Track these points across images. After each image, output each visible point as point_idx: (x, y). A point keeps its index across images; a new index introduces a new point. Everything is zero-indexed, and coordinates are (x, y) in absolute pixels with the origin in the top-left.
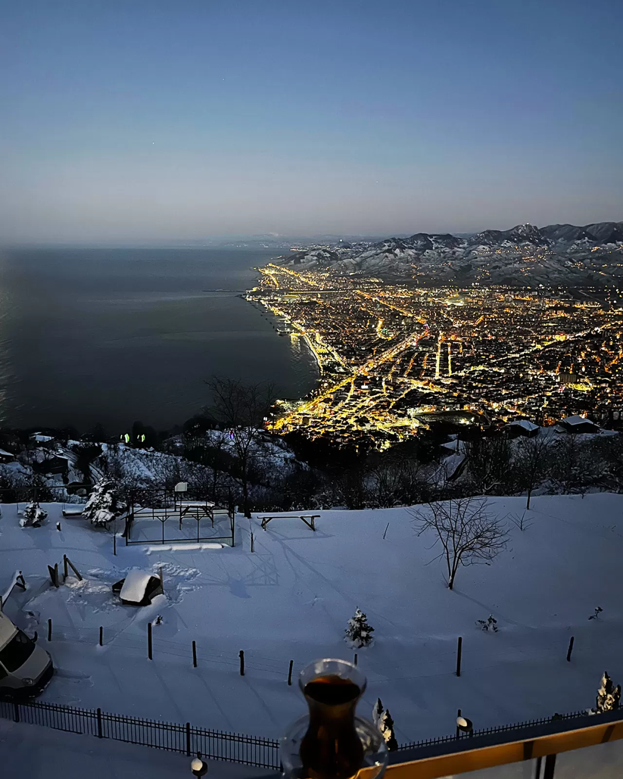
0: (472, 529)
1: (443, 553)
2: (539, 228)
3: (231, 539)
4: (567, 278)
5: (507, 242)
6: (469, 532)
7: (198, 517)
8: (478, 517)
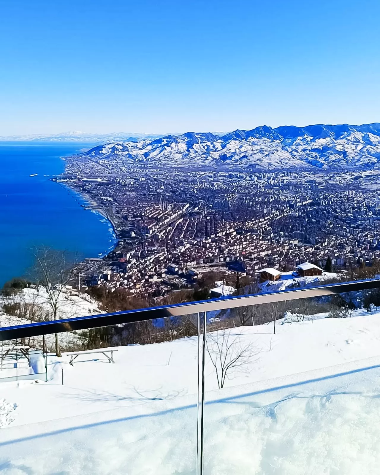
0: (235, 351)
1: (214, 371)
2: (273, 128)
3: (45, 374)
4: (294, 163)
5: (251, 138)
6: (232, 353)
7: (17, 358)
8: (239, 341)
